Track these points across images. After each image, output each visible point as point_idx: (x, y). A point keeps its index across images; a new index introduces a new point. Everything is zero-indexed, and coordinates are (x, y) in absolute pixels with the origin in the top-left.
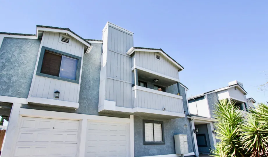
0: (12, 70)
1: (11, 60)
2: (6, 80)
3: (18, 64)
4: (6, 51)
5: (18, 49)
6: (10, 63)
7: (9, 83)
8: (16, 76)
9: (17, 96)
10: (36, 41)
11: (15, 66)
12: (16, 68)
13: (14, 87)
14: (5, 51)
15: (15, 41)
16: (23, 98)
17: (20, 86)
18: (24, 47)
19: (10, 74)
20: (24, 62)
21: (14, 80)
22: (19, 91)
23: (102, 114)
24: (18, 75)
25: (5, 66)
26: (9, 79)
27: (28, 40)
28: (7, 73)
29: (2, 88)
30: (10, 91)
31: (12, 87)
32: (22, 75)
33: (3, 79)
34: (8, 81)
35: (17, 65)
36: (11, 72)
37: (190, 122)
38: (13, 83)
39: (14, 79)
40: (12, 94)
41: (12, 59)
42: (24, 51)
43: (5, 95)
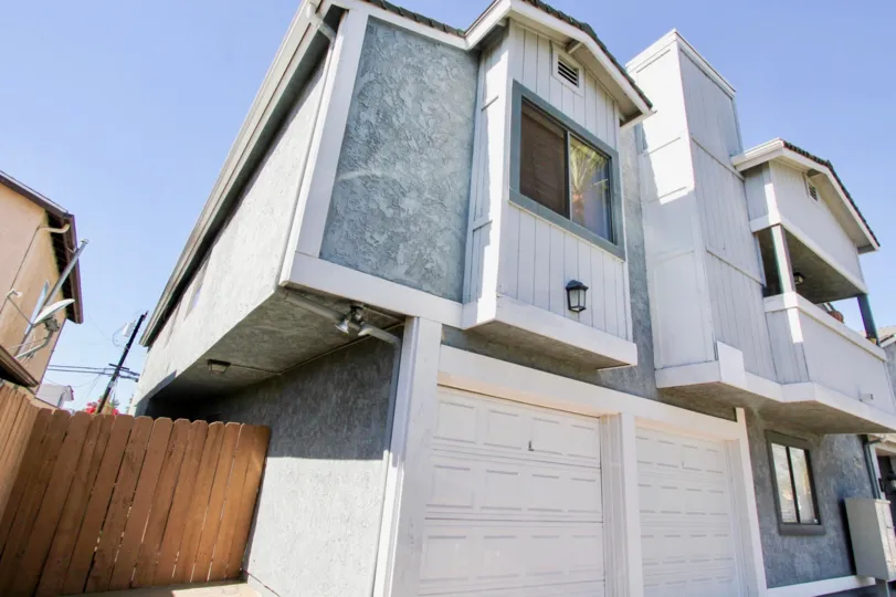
0: (399, 166)
1: (394, 119)
2: (383, 207)
3: (417, 141)
4: (377, 75)
5: (413, 79)
6: (391, 130)
7: (393, 219)
8: (414, 194)
9: (426, 286)
10: (462, 57)
11: (409, 149)
12: (412, 156)
13: (410, 243)
14: (372, 77)
15: (401, 39)
16: (444, 296)
17: (431, 242)
18: (429, 72)
19: (394, 182)
20: (433, 137)
21: (411, 212)
22: (428, 266)
23: (668, 397)
24: (419, 191)
25: (377, 142)
26: (394, 204)
27: (440, 48)
28: (386, 174)
29: (372, 242)
30: (400, 257)
31: (405, 240)
32: (432, 193)
33: (376, 197)
34: (391, 211)
35: (413, 143)
36: (398, 172)
37: (865, 452)
38: (407, 222)
39: (410, 204)
40: (407, 273)
41: (398, 117)
42: (431, 91)
43: (386, 275)
